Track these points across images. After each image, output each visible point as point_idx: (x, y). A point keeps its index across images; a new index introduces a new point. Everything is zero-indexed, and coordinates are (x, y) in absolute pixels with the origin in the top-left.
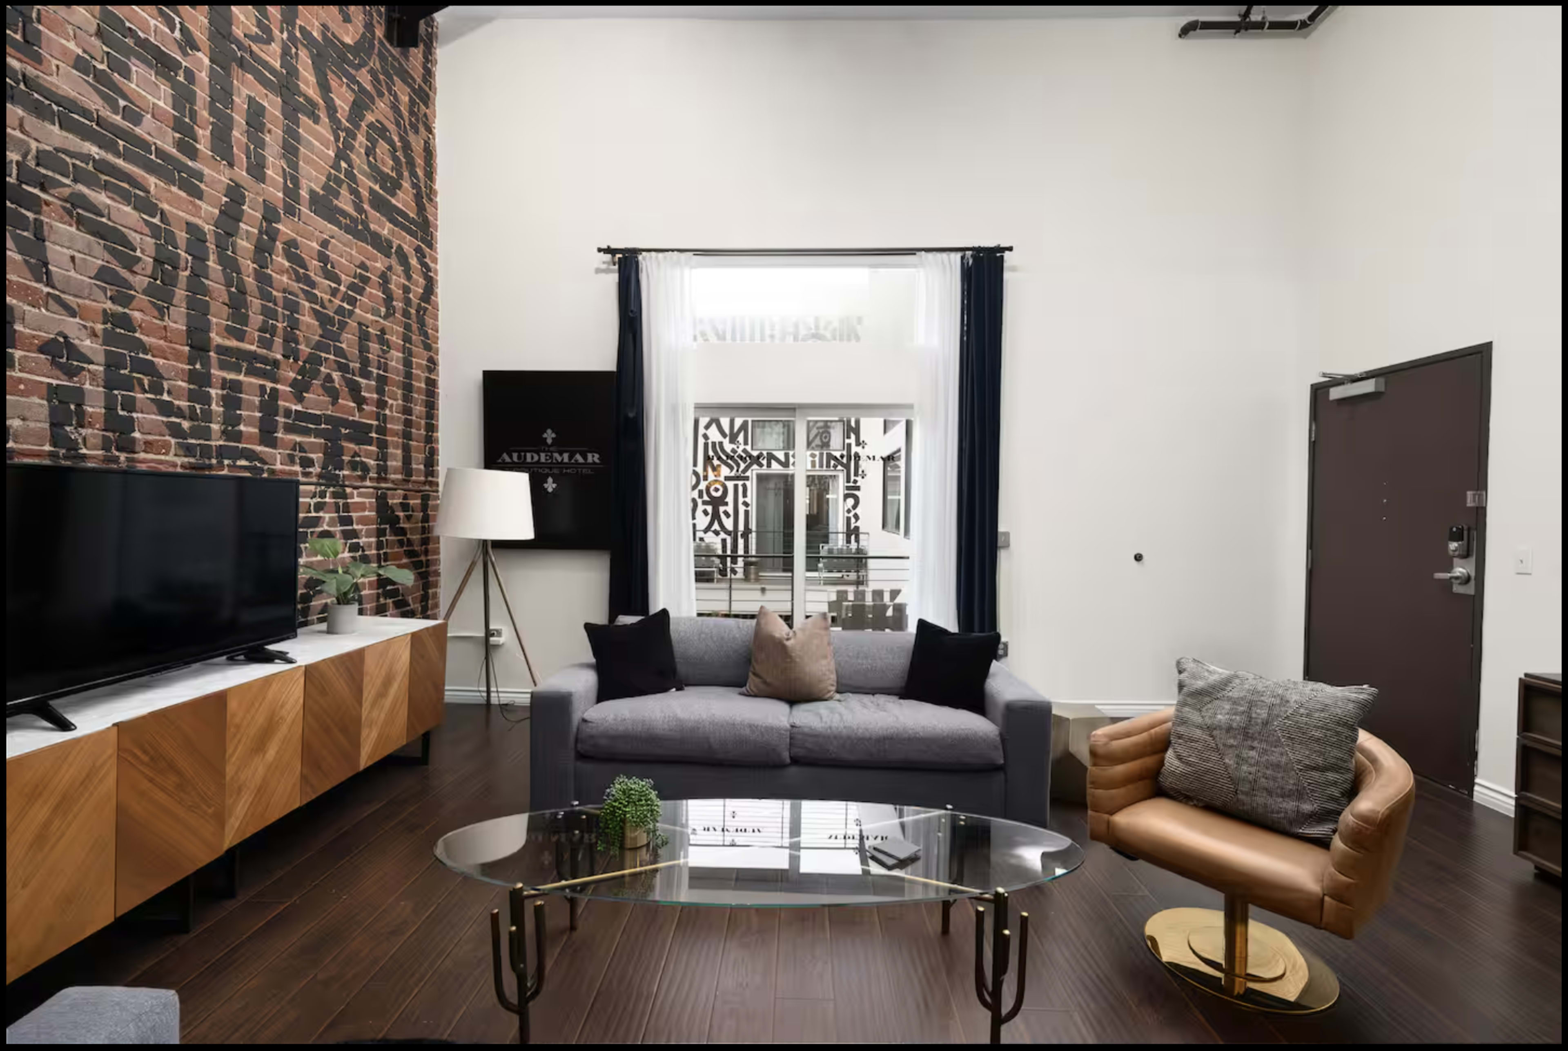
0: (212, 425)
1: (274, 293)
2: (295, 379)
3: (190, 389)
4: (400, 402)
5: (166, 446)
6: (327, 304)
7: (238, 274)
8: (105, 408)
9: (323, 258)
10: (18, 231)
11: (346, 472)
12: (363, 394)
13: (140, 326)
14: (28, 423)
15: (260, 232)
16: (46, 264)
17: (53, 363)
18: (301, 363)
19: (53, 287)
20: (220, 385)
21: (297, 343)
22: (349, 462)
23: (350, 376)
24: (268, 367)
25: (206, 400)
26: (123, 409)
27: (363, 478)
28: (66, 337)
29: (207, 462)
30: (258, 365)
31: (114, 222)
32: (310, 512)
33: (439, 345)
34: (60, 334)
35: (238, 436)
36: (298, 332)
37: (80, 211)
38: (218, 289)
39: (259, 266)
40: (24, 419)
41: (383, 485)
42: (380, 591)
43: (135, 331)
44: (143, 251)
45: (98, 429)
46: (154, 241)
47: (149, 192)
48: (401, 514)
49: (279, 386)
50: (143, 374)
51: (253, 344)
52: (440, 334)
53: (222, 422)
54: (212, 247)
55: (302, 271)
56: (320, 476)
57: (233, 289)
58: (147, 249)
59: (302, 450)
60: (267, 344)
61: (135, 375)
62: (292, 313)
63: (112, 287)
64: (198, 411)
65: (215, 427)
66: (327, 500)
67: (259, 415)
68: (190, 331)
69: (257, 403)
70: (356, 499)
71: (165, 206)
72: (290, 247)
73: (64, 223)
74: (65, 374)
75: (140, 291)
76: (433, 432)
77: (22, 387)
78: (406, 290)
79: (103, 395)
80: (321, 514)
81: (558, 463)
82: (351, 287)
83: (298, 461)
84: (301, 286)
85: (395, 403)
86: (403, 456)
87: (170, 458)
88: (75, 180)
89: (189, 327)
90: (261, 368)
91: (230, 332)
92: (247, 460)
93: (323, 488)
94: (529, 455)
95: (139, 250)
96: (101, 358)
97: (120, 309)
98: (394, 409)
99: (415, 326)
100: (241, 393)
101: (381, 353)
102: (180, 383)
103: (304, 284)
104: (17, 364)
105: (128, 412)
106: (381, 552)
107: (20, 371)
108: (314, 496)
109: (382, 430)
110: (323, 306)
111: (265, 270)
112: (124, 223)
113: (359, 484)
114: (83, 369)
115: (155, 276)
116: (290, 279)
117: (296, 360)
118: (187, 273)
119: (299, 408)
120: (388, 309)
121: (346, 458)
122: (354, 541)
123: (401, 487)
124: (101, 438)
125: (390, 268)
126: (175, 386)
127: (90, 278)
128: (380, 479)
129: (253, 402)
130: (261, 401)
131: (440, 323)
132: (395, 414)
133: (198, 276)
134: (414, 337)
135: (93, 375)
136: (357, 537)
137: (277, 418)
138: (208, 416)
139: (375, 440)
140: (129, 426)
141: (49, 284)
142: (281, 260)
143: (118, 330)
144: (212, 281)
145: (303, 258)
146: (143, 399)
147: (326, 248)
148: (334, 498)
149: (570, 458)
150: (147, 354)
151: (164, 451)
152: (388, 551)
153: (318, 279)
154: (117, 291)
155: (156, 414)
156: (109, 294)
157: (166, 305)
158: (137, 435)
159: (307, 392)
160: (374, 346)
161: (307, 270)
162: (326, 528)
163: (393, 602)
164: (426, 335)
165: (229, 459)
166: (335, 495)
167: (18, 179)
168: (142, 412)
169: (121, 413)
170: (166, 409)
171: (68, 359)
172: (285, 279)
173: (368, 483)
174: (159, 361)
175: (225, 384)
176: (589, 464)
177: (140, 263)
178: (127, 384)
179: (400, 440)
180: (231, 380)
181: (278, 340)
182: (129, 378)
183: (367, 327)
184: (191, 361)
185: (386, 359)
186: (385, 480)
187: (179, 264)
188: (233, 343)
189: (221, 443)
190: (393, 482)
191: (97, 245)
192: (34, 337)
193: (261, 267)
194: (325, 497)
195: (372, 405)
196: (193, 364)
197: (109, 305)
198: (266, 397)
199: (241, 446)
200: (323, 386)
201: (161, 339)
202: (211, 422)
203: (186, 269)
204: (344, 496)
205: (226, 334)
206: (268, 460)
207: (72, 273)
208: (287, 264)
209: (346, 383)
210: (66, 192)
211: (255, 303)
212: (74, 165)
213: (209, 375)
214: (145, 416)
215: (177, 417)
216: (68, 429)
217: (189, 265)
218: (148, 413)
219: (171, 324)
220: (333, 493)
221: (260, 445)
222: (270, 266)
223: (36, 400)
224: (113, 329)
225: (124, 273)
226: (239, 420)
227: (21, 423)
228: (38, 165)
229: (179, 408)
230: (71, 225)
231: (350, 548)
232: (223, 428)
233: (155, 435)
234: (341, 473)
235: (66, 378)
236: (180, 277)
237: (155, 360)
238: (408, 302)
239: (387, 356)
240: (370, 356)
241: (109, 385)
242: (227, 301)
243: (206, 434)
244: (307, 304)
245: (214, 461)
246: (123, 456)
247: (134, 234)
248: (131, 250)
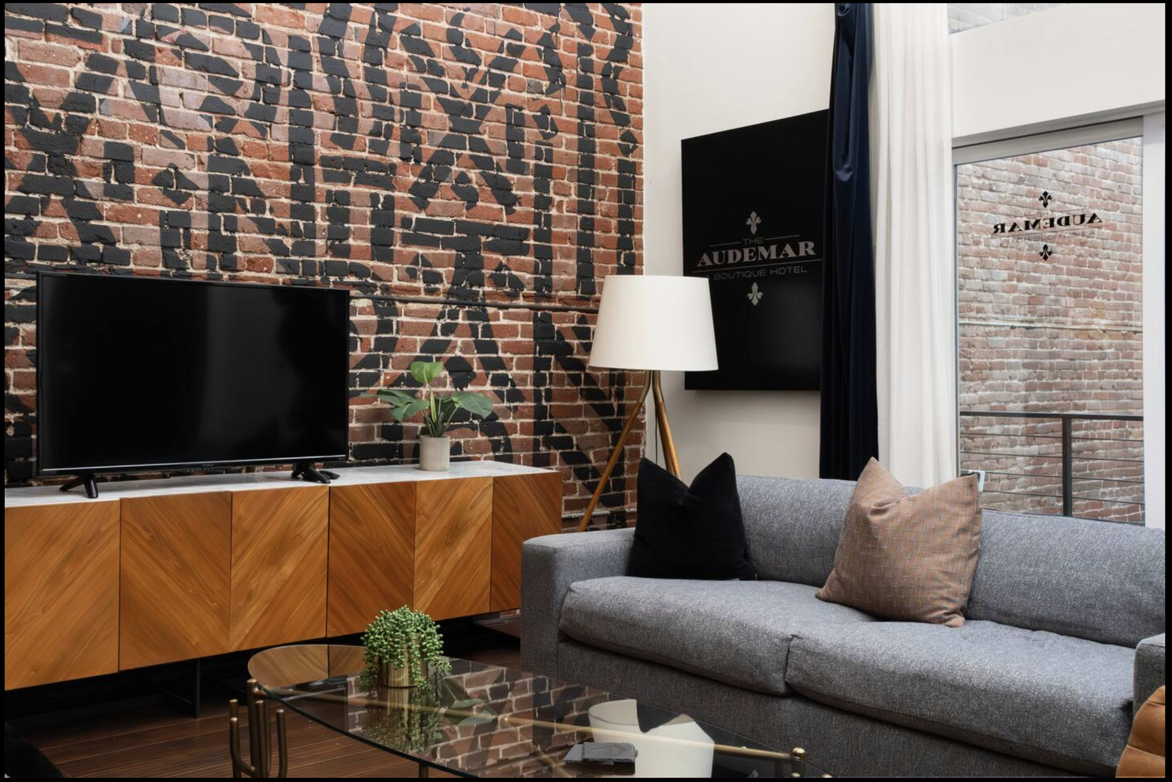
0: (317, 241)
1: (389, 90)
2: (416, 183)
3: (291, 205)
4: (574, 197)
5: (269, 262)
6: (460, 91)
7: (345, 77)
8: (209, 230)
9: (454, 37)
10: (137, 81)
11: (487, 289)
12: (514, 192)
13: (243, 149)
14: (143, 246)
15: (372, 26)
16: (159, 105)
17: (166, 193)
18: (424, 164)
19: (165, 125)
20: (324, 198)
21: (419, 141)
22: (491, 276)
23: (494, 172)
24: (382, 174)
25: (310, 215)
26: (226, 230)
27: (514, 296)
28: (176, 168)
29: (311, 279)
30: (370, 172)
31: (217, 53)
32: (436, 335)
33: (643, 116)
34: (171, 165)
35: (346, 251)
36: (420, 130)
37: (187, 50)
38: (324, 98)
39: (371, 64)
40: (140, 244)
41: (545, 304)
42: (541, 437)
43: (237, 154)
44: (245, 76)
45: (203, 250)
46: (255, 63)
47: (250, 16)
48: (575, 342)
49: (397, 194)
50: (246, 195)
51: (364, 151)
52: (646, 101)
53: (326, 236)
54: (315, 55)
55: (425, 59)
56: (449, 293)
57: (341, 95)
58: (249, 73)
59: (426, 263)
60: (379, 148)
61: (236, 196)
62: (413, 109)
63: (218, 115)
64: (302, 227)
65: (320, 242)
66: (460, 321)
67: (370, 226)
68: (293, 144)
69: (369, 214)
70: (503, 322)
71: (266, 26)
72: (410, 35)
73: (174, 65)
74: (174, 201)
75: (243, 114)
76: (632, 233)
77: (139, 216)
78: (584, 50)
79: (207, 218)
80: (452, 338)
81: (764, 261)
82: (498, 63)
83: (421, 276)
84: (426, 75)
85: (565, 199)
86: (579, 268)
87: (272, 275)
88: (183, 24)
89: (291, 142)
90: (374, 175)
91: (337, 141)
92: (356, 276)
93: (454, 307)
94: (731, 253)
95: (241, 75)
96: (206, 184)
97: (224, 135)
98: (564, 207)
99: (599, 96)
100: (348, 205)
101: (541, 139)
102: (284, 200)
103: (430, 73)
104: (136, 196)
105: (231, 232)
106: (542, 388)
107: (138, 202)
108: (441, 316)
109: (543, 235)
110: (454, 94)
111: (379, 68)
112: (228, 52)
113: (507, 303)
114: (190, 195)
115: (257, 97)
116: (411, 70)
117: (418, 162)
118: (290, 88)
119: (423, 216)
120: (553, 82)
121: (487, 272)
122: (500, 372)
123: (574, 307)
124: (205, 258)
125: (556, 28)
126: (277, 203)
127: (196, 110)
128: (539, 298)
129: (364, 215)
130: (373, 213)
131: (646, 86)
132: (565, 213)
133: (302, 89)
134: (597, 111)
135: (199, 199)
136: (504, 368)
137: (393, 229)
138: (311, 232)
139: (532, 249)
140: (230, 245)
141: (163, 123)
142: (399, 51)
143: (222, 155)
144: (317, 91)
145: (426, 43)
146: (245, 218)
147: (459, 24)
148: (469, 319)
149: (778, 252)
150: (249, 175)
151: (266, 268)
152: (553, 387)
153: (449, 63)
154: (221, 118)
155: (257, 233)
156: (214, 122)
157: (268, 124)
158: (238, 254)
159: (431, 197)
160: (531, 132)
161: (433, 56)
162: (458, 353)
163: (561, 454)
164: (620, 105)
165: (336, 275)
166: (469, 316)
167: (137, 36)
168: (244, 231)
169: (224, 233)
170: (266, 226)
171: (177, 188)
172: (405, 72)
173: (521, 302)
174: (261, 180)
175: (330, 196)
176: (802, 258)
177: (242, 88)
178: (230, 206)
179: (575, 247)
180: (337, 192)
181: (395, 143)
182: (232, 200)
183: (521, 109)
184: (294, 175)
185: (551, 145)
186: (549, 298)
187: (281, 80)
188: (340, 152)
189: (328, 258)
190: (561, 300)
191: (202, 79)
192: (149, 171)
193: (373, 64)
194: (458, 318)
195: (528, 205)
196: (296, 180)
197: (215, 134)
198: (380, 206)
199: (348, 261)
200: (453, 188)
201: (264, 158)
202: (315, 238)
203: (289, 85)
204: (485, 317)
205: (332, 144)
206: (382, 277)
207: (182, 109)
208: (405, 54)
209: (487, 182)
210: (175, 35)
211: (366, 105)
212: (182, 9)
213: (313, 189)
214: (247, 235)
215: (279, 234)
216: (177, 251)
217: (292, 78)
218: (249, 233)
219: (273, 142)
220: (468, 312)
221: (373, 259)
222: (384, 61)
223: (150, 226)
224: (217, 154)
225: (228, 100)
226: (347, 233)
227: (139, 247)
228: (153, 18)
229: (281, 225)
230: (180, 66)
231: (492, 380)
232: (329, 243)
233: (256, 252)
234: (481, 290)
235: (174, 204)
236: (282, 93)
237: (257, 180)
238: (587, 66)
239: (551, 141)
240: (526, 144)
241: (213, 208)
242: (333, 109)
243: (310, 249)
244: (433, 96)
245: (318, 278)
246: (226, 275)
247: (235, 60)
248: (234, 76)
